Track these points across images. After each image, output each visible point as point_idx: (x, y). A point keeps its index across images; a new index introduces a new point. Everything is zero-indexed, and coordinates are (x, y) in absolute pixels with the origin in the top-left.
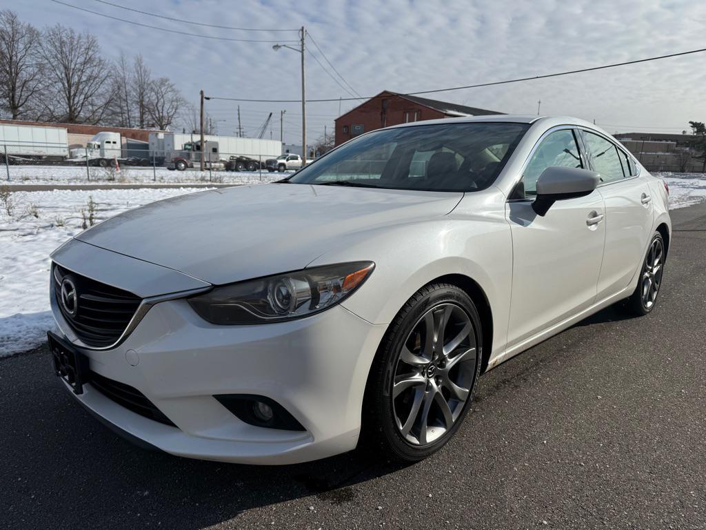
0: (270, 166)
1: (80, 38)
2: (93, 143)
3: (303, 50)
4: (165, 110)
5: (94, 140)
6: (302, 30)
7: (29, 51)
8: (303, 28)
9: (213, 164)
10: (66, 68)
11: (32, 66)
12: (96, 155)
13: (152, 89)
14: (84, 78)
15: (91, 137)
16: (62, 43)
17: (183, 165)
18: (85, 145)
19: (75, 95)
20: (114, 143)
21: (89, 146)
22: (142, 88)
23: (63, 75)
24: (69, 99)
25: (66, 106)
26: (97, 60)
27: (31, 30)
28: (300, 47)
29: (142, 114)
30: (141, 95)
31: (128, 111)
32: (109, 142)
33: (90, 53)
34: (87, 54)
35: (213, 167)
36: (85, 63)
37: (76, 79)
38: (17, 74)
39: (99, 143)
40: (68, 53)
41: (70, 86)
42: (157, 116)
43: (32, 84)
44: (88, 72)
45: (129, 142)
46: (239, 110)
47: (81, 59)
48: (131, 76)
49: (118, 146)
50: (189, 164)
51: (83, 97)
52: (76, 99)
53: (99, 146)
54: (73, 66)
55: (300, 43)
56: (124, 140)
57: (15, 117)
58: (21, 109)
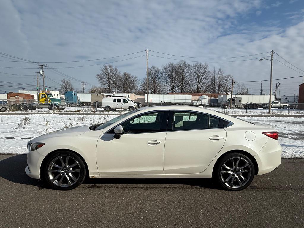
0: (263, 106)
1: (203, 65)
2: (199, 99)
3: (272, 59)
4: (228, 86)
5: (199, 98)
6: (272, 52)
7: (188, 72)
8: (272, 51)
9: (238, 106)
10: (198, 75)
11: (188, 76)
12: (200, 103)
13: (224, 79)
14: (203, 78)
15: (199, 97)
16: (198, 68)
17: (226, 107)
18: (197, 100)
19: (200, 84)
20: (206, 99)
21: (198, 100)
22: (220, 79)
23: (197, 78)
24: (198, 85)
25: (196, 87)
26: (208, 72)
27: (189, 65)
28: (271, 58)
29: (219, 88)
30: (220, 82)
31: (215, 87)
32: (204, 99)
33: (206, 69)
34: (205, 70)
35: (238, 107)
36: (204, 73)
37: (201, 78)
38: (184, 79)
39: (201, 99)
40: (199, 71)
41: (199, 81)
42: (225, 88)
43: (187, 82)
44: (204, 76)
45: (211, 98)
46: (262, 84)
47: (203, 72)
48: (217, 76)
49: (207, 100)
50: (229, 106)
51: (202, 84)
52: (200, 85)
53: (201, 100)
54: (200, 75)
55: (271, 57)
56: (210, 98)
57: (182, 92)
58: (184, 89)
